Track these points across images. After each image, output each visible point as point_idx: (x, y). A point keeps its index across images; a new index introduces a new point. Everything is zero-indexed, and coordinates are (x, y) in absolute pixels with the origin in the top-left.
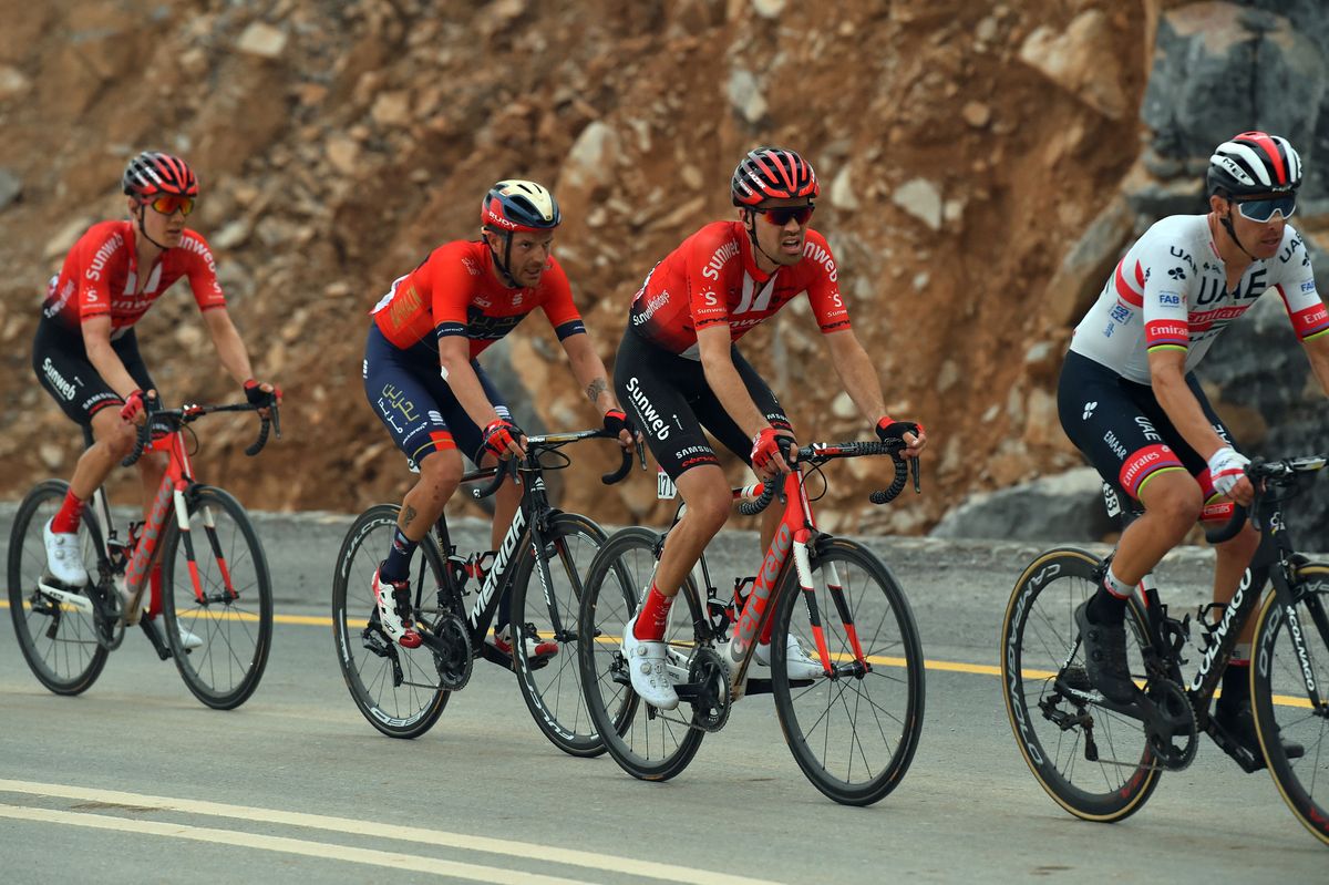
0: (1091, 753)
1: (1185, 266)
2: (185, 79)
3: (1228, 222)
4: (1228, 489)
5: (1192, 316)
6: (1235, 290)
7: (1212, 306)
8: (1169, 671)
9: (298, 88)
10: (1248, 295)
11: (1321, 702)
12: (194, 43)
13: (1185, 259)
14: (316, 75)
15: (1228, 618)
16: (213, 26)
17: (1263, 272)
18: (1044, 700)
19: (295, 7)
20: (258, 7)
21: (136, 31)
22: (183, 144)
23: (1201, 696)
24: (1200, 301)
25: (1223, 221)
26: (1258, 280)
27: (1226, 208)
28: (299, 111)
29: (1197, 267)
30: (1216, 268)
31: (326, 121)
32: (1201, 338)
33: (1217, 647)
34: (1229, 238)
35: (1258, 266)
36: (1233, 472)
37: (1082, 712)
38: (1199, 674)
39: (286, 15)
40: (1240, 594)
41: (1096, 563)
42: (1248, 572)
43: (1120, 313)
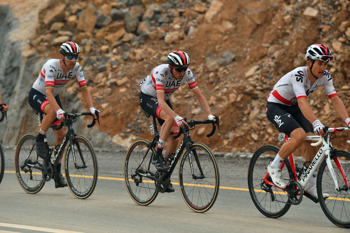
0: (31, 178)
1: (53, 70)
2: (285, 24)
3: (64, 61)
4: (60, 118)
5: (56, 81)
6: (65, 76)
7: (60, 79)
8: (48, 160)
9: (322, 26)
10: (68, 77)
11: (77, 165)
12: (288, 13)
13: (53, 68)
14: (327, 22)
15: (60, 148)
16: (293, 8)
17: (72, 73)
18: (22, 166)
19: (319, 2)
20: (306, 2)
21: (268, 10)
22: (287, 43)
23: (54, 165)
24: (57, 78)
25: (63, 60)
26: (70, 74)
27: (63, 57)
28: (322, 33)
29: (56, 70)
30: (61, 71)
31: (330, 36)
32: (59, 87)
33: (58, 154)
34: (64, 64)
35: (70, 71)
36: (61, 114)
37: (30, 169)
38: (54, 160)
39: (316, 4)
40: (63, 142)
41: (35, 136)
42: (65, 138)
43: (42, 80)
